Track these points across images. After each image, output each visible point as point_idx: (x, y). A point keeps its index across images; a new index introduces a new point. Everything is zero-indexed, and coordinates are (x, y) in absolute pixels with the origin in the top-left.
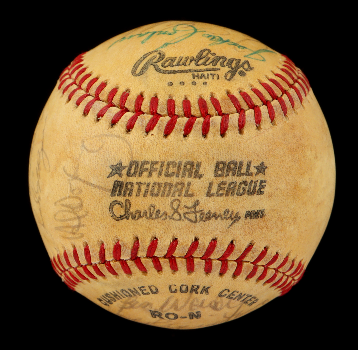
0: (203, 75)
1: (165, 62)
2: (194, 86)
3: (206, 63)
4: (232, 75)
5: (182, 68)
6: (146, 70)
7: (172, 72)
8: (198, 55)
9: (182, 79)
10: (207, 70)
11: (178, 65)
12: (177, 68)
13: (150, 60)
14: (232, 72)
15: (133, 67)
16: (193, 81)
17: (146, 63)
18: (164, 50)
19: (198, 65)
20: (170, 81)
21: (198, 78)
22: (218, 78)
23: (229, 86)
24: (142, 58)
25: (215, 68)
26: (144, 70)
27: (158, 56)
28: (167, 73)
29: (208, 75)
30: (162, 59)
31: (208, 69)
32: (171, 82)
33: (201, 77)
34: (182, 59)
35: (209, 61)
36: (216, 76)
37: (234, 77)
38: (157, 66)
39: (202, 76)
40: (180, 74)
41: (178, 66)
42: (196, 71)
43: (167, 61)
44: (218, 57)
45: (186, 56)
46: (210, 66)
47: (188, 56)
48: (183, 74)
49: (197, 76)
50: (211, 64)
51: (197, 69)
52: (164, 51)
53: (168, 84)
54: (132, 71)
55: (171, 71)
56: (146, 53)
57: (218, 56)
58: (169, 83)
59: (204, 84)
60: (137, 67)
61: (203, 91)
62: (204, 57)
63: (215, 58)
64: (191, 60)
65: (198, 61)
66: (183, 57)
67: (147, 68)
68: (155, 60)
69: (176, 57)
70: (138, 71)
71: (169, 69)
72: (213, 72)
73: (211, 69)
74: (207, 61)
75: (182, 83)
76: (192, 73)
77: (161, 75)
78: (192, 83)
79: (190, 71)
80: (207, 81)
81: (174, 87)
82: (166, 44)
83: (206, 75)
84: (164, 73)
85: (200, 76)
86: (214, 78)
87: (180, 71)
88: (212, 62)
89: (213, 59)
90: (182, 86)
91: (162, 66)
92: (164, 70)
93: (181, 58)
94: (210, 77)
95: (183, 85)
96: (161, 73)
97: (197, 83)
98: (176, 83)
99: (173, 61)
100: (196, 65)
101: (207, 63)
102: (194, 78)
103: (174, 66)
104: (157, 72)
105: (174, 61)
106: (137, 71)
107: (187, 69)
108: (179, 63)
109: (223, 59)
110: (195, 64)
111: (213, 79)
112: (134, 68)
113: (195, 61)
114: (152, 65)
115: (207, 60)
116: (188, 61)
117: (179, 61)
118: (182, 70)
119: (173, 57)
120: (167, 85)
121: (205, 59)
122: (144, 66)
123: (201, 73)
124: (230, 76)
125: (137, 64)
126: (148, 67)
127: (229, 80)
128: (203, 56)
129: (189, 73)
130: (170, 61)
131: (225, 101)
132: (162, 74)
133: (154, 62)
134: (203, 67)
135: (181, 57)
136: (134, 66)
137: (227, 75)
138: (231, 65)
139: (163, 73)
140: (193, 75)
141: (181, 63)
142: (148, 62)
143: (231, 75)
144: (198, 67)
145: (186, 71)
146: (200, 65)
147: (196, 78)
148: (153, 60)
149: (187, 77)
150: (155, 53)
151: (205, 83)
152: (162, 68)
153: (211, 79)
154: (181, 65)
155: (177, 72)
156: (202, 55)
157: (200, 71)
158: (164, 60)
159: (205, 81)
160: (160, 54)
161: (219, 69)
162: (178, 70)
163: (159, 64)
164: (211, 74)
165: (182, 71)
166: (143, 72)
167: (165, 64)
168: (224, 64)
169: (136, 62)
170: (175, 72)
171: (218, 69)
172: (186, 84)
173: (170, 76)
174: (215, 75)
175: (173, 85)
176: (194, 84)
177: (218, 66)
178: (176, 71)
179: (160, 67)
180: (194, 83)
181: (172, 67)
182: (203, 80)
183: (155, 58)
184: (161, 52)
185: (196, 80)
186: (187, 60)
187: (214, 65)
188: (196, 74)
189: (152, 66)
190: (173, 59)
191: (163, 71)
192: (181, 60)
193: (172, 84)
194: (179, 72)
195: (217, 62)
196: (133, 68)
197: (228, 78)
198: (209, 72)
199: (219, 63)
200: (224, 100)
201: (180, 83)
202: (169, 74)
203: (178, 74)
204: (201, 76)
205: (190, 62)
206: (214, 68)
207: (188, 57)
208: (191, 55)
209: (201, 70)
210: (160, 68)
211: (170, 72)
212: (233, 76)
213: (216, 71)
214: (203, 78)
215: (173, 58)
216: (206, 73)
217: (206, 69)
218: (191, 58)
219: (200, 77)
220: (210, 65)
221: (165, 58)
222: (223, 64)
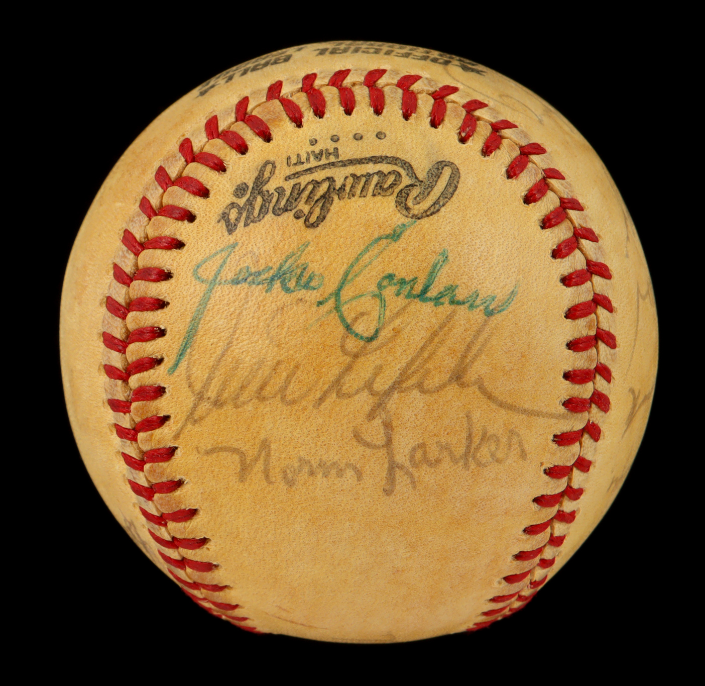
0: (317, 158)
1: (395, 184)
2: (335, 134)
3: (314, 187)
4: (261, 176)
5: (360, 170)
6: (430, 170)
7: (380, 160)
8: (328, 205)
9: (358, 145)
10: (310, 170)
11: (369, 176)
12: (371, 168)
13: (426, 194)
14: (262, 183)
15: (459, 186)
16: (338, 143)
17: (432, 187)
18: (399, 219)
19: (328, 179)
20: (382, 141)
21: (327, 150)
22: (289, 158)
23: (267, 150)
24: (441, 203)
25: (295, 180)
26: (436, 171)
27: (410, 203)
28: (390, 158)
29: (308, 160)
30: (401, 191)
31: (309, 172)
32: (380, 139)
33: (321, 153)
34: (362, 191)
35: (307, 193)
36: (292, 163)
37: (256, 174)
38: (410, 175)
39: (319, 156)
40: (363, 156)
41: (368, 173)
42: (333, 165)
43: (391, 186)
44: (289, 208)
45: (353, 199)
46: (304, 180)
47: (349, 201)
48: (357, 156)
49: (330, 154)
50: (302, 187)
51: (330, 170)
52: (399, 215)
53: (385, 136)
54: (459, 177)
55: (381, 162)
56: (435, 216)
57: (291, 210)
58: (383, 137)
59: (316, 141)
60: (449, 184)
61: (317, 128)
62: (317, 201)
63: (297, 203)
64: (344, 189)
65: (329, 188)
66: (360, 197)
67: (430, 175)
68: (415, 192)
69: (374, 195)
70: (447, 172)
71: (385, 168)
72: (299, 168)
73: (302, 175)
74: (311, 192)
75: (358, 137)
76: (340, 159)
77: (400, 155)
78: (338, 139)
79: (344, 164)
80: (310, 149)
81: (374, 131)
82: (395, 236)
83: (312, 158)
84: (394, 157)
85: (324, 156)
86: (296, 156)
87: (363, 163)
88: (301, 192)
89: (298, 200)
90: (358, 132)
91: (399, 175)
92: (396, 164)
93: (364, 193)
94: (304, 158)
95: (356, 134)
96: (400, 159)
97: (330, 140)
98: (370, 137)
99: (378, 185)
100: (332, 178)
101: (310, 187)
102: (336, 149)
103: (377, 173)
104: (408, 160)
105: (376, 186)
106: (450, 174)
107: (350, 166)
108: (367, 181)
109: (279, 209)
110: (334, 181)
111: (298, 155)
112: (455, 182)
113: (334, 189)
114: (421, 180)
115: (311, 196)
116: (350, 186)
117: (366, 186)
118: (359, 164)
119: (380, 197)
120: (387, 133)
121: (316, 198)
122: (436, 181)
123: (322, 163)
124: (265, 173)
125: (451, 190)
126: (428, 177)
127: (267, 163)
128: (321, 205)
129: (347, 159)
130: (386, 186)
131: (274, 117)
132: (398, 156)
133: (417, 186)
134: (319, 175)
135: (364, 197)
136: (456, 187)
137: (271, 173)
138: (264, 200)
139: (397, 159)
140: (337, 156)
141: (364, 179)
142: (429, 189)
143: (263, 174)
144: (329, 175)
145: (352, 162)
146: (324, 180)
147: (332, 151)
148: (420, 193)
149: (348, 150)
150: (416, 212)
151: (314, 143)
152: (399, 171)
153: (301, 154)
154: (362, 175)
155: (369, 159)
156: (322, 209)
157: (324, 167)
158: (397, 190)
159: (313, 146)
160: (407, 209)
161: (288, 178)
162: (367, 163)
163: (406, 181)
164: (303, 163)
165: (360, 161)
166: (436, 166)
167: (395, 180)
168: (277, 195)
169: (455, 196)
170: (373, 159)
171: (290, 178)
172: (351, 136)
173: (383, 152)
174: (295, 164)
175: (375, 134)
176: (335, 137)
177: (288, 186)
178: (372, 161)
179: (403, 173)
180: (335, 139)
181: (379, 171)
182: (317, 148)
183: (415, 198)
184: (405, 212)
185: (331, 146)
186: (350, 191)
187: (297, 186)
188: (332, 159)
189: (421, 177)
190: (379, 191)
191: (397, 162)
192: (363, 187)
193: (377, 136)
194: (366, 159)
195: (291, 194)
196: (458, 182)
197: (269, 167)
198: (306, 166)
199: (288, 193)
200: (277, 116)
201: (361, 138)
202: (384, 154)
203: (368, 156)
204: (321, 156)
205: (344, 185)
206: (297, 178)
207: (350, 198)
208: (344, 204)
209: (323, 169)
210: (404, 169)
211: (383, 160)
212: (259, 175)
213: (292, 173)
214: (317, 151)
215: (379, 194)
216: (313, 163)
217: (312, 173)
218: (343, 194)
219: (324, 153)
220: (305, 183)
221: (395, 194)
222: (279, 194)
